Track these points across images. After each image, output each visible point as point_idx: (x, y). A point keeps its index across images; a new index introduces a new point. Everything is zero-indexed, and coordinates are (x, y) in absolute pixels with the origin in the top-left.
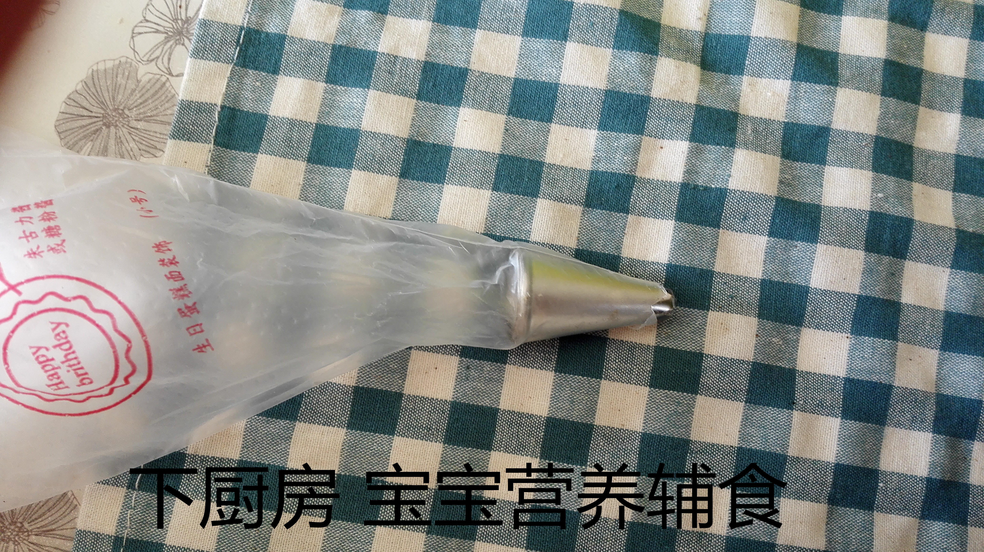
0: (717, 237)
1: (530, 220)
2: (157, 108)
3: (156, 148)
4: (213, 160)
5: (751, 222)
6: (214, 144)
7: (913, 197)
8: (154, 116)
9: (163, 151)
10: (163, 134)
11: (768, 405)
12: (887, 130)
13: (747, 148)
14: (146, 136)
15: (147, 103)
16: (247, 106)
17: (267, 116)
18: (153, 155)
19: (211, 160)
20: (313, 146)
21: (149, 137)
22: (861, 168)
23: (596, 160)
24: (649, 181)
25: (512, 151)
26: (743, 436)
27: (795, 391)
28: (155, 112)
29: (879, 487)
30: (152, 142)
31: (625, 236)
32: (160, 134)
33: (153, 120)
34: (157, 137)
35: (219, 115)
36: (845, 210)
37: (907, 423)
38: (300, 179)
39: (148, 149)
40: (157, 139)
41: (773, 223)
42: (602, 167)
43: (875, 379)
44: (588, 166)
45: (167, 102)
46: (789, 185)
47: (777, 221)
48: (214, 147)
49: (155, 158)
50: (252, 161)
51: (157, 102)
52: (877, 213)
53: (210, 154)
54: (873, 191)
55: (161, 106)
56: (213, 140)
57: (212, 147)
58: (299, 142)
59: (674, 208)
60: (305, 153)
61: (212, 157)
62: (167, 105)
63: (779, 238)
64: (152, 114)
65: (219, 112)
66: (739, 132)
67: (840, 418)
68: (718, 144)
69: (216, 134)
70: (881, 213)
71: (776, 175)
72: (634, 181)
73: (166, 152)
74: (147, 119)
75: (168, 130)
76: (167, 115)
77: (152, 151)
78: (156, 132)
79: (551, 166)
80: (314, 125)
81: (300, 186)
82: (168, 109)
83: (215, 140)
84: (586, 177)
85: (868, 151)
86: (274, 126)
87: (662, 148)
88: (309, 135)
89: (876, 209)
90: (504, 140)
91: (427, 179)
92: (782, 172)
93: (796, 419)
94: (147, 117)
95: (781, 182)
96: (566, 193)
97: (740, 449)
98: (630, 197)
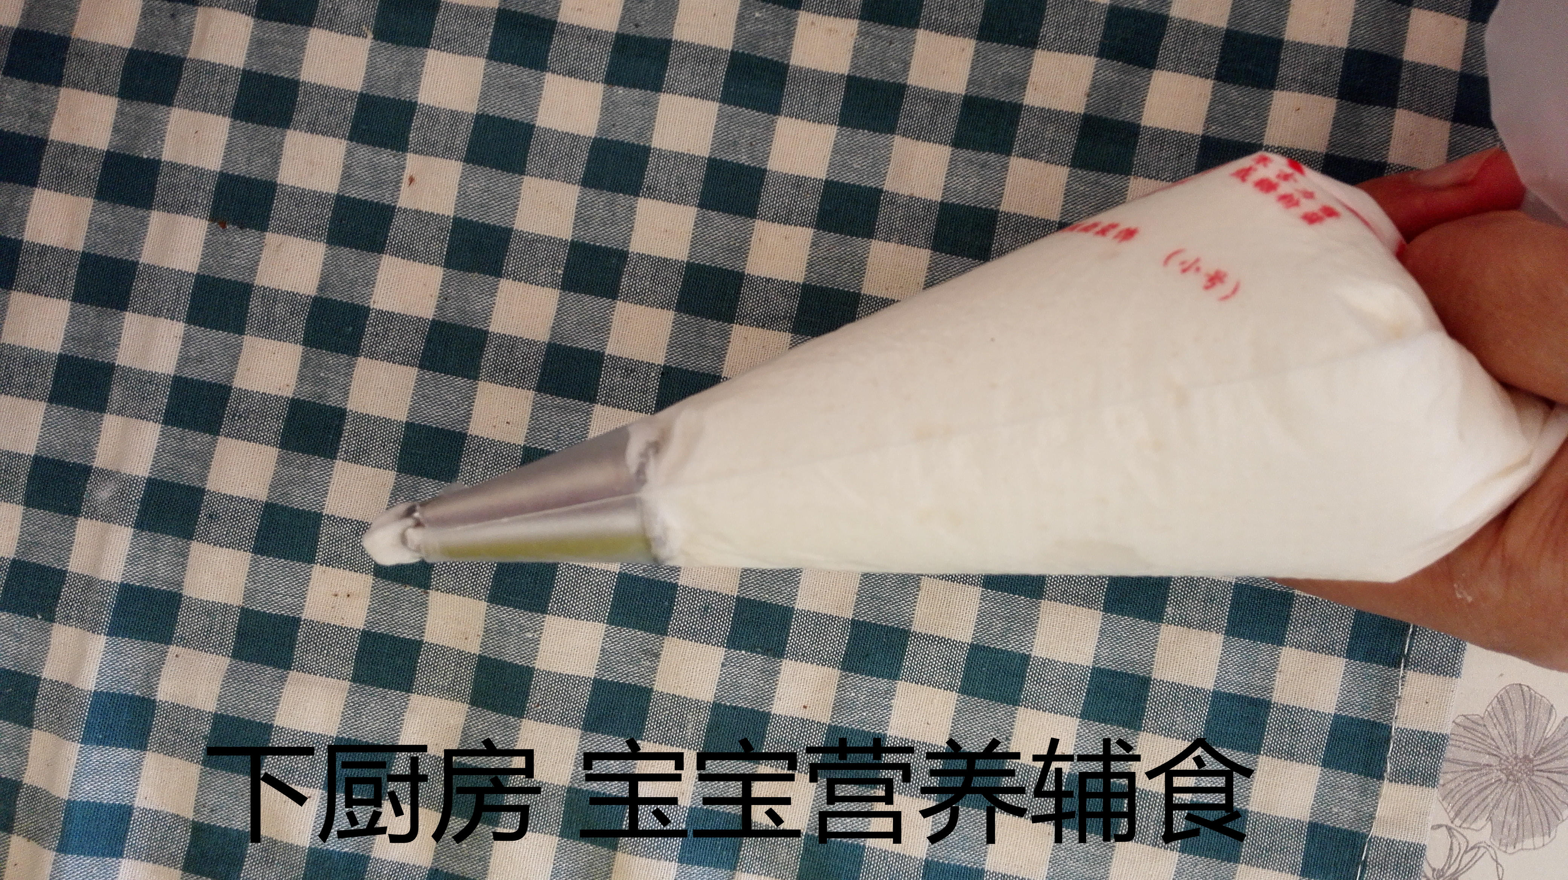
0: (741, 585)
1: (981, 614)
2: (1465, 781)
3: (1465, 728)
4: (1392, 706)
5: (698, 604)
6: (1391, 727)
7: (481, 633)
8: (1469, 771)
9: (1457, 724)
10: (1455, 746)
11: (693, 372)
12: (506, 726)
13: (697, 701)
14: (1478, 744)
15: (1478, 789)
16: (1349, 780)
17: (1324, 765)
18: (1468, 719)
19: (1395, 706)
20: (1264, 723)
21: (1474, 743)
22: (549, 673)
23: (890, 693)
24: (823, 662)
25: (1002, 710)
26: (725, 337)
27: (658, 389)
28: (1468, 776)
29: (563, 269)
30: (1470, 735)
31: (856, 591)
32: (1459, 747)
33: (1468, 766)
34: (1464, 742)
35: (1386, 768)
36: (578, 617)
37: (520, 345)
38: (1279, 679)
39: (1475, 726)
40: (1463, 739)
41: (672, 602)
42: (883, 684)
43: (558, 400)
44: (901, 686)
45: (1452, 790)
46: (645, 652)
47: (666, 603)
48: (1391, 723)
49: (1465, 714)
50: (1341, 705)
51: (1466, 789)
52: (537, 612)
53: (1396, 714)
54: (537, 641)
55: (1459, 784)
56: (1393, 734)
57: (1394, 723)
58: (1281, 729)
59: (794, 625)
60: (1273, 715)
61: (1394, 710)
62: (1453, 785)
63: (665, 581)
64: (1471, 774)
65: (1385, 771)
66: (704, 726)
67: (606, 354)
68: (735, 708)
69: (1389, 740)
70: (530, 611)
71: (662, 665)
72: (843, 662)
73: (1451, 722)
74: (1477, 767)
75: (1450, 752)
76: (1452, 772)
77: (1469, 724)
78: (1465, 749)
79: (949, 688)
80: (1262, 752)
81: (1280, 669)
82: (1451, 781)
83: (1390, 733)
84: (904, 671)
85: (535, 697)
86: (1314, 750)
87: (805, 707)
88: (1268, 739)
89: (538, 616)
90: (1012, 725)
91: (1114, 674)
92: (654, 670)
93: (661, 354)
94: (1477, 770)
95: (657, 656)
96: (933, 650)
97: (731, 321)
98: (849, 642)
